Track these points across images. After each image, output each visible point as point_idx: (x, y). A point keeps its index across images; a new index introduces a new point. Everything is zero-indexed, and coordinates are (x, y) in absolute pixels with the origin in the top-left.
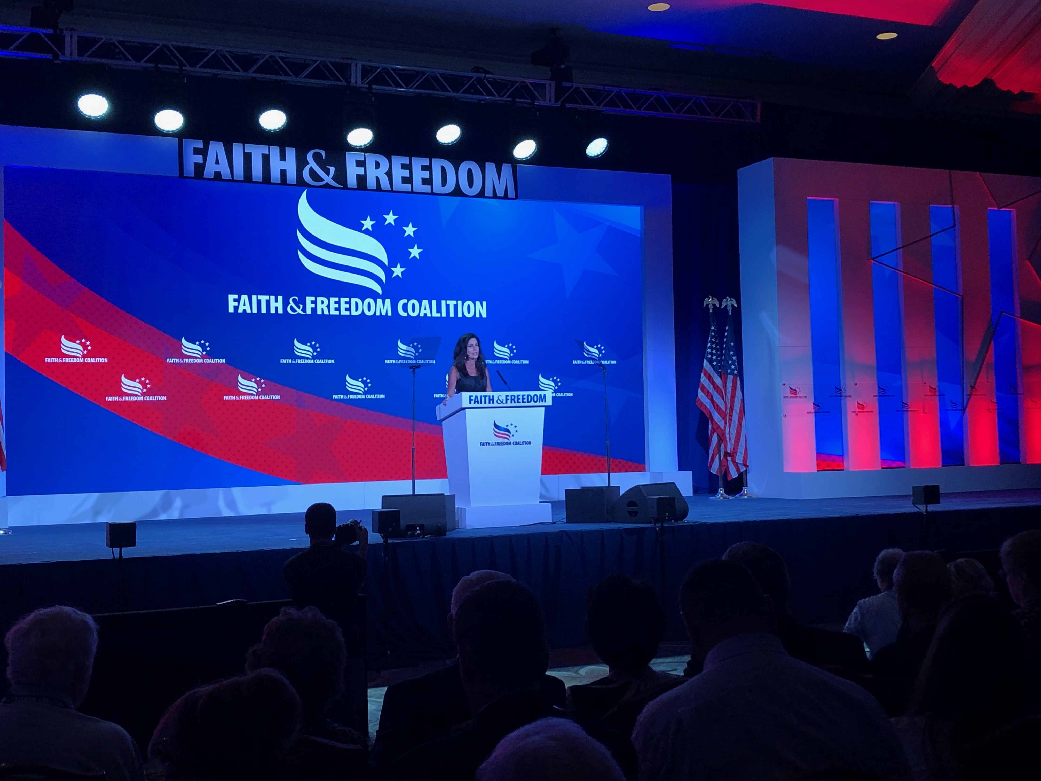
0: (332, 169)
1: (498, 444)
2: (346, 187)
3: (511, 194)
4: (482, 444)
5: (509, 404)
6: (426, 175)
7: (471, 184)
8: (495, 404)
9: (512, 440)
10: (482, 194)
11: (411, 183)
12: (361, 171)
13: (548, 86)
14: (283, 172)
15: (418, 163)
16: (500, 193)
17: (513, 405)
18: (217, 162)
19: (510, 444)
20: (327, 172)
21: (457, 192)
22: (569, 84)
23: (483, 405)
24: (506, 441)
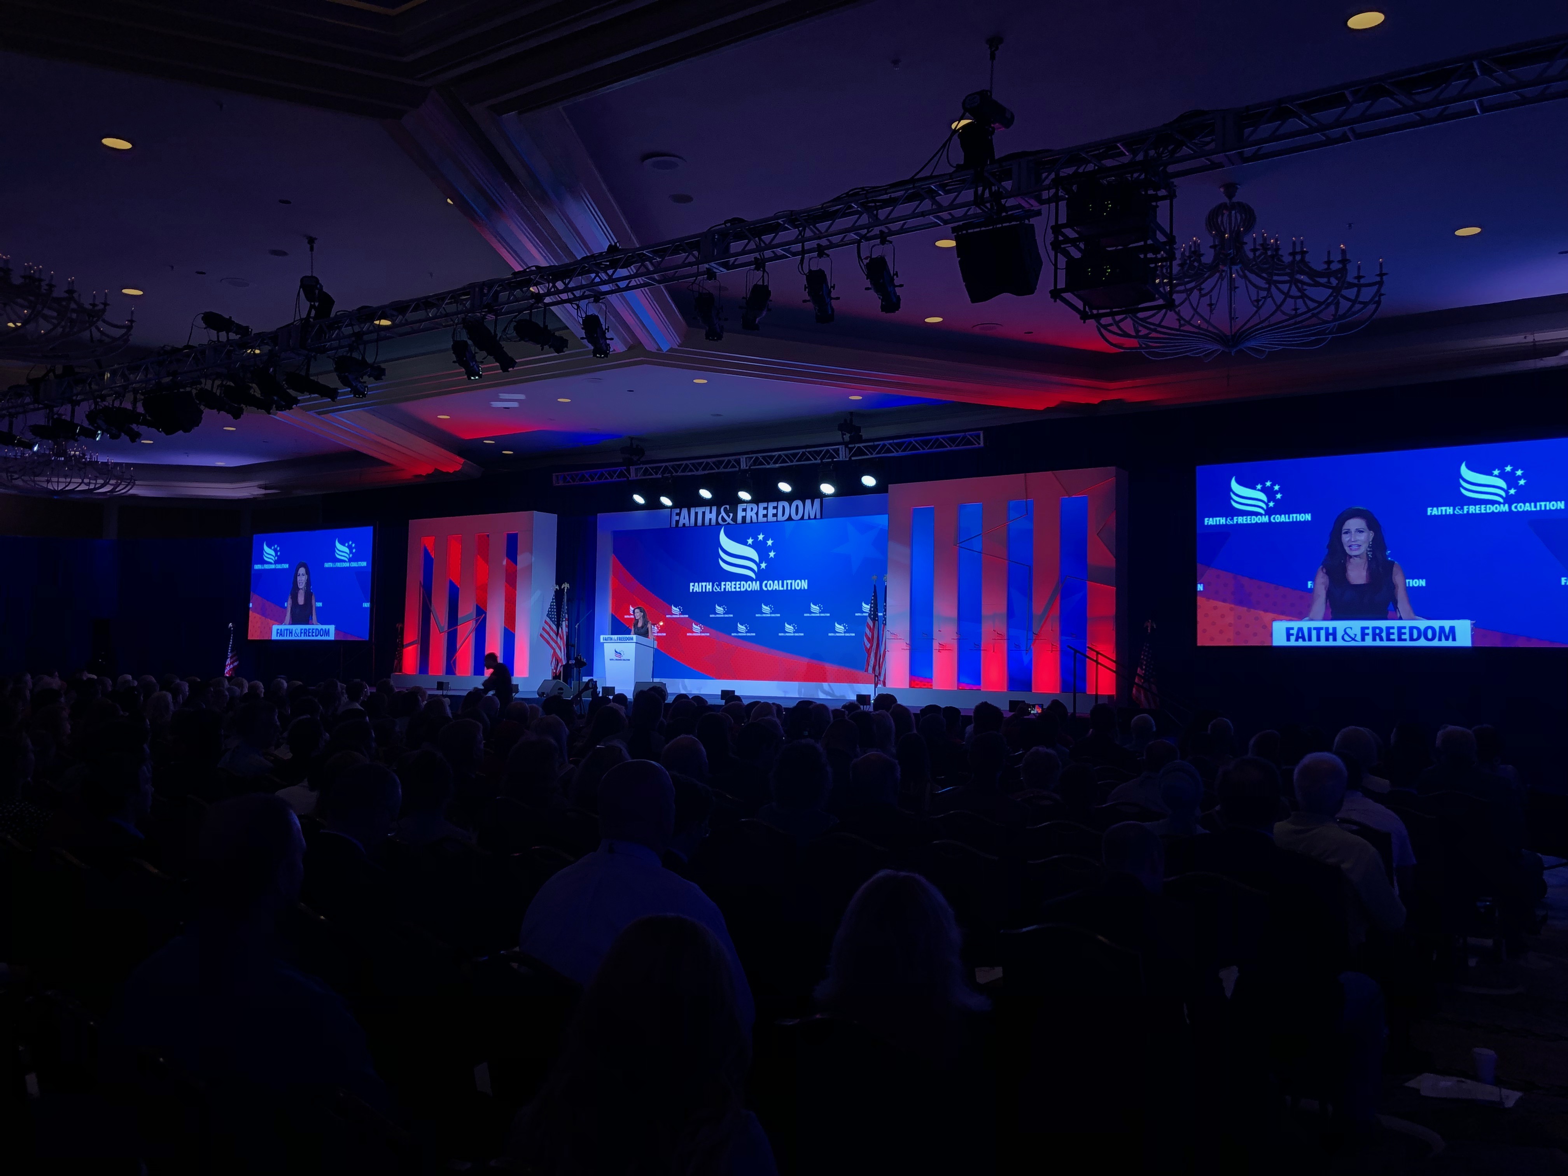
0: (731, 515)
1: (616, 660)
2: (736, 523)
3: (818, 516)
4: (611, 660)
5: (618, 641)
6: (775, 511)
7: (797, 513)
8: (613, 641)
9: (622, 658)
10: (802, 518)
11: (767, 517)
12: (744, 514)
13: (840, 449)
14: (710, 519)
15: (772, 505)
16: (812, 516)
17: (620, 641)
18: (684, 519)
19: (621, 660)
20: (729, 516)
21: (790, 518)
22: (853, 446)
23: (608, 641)
24: (619, 658)
